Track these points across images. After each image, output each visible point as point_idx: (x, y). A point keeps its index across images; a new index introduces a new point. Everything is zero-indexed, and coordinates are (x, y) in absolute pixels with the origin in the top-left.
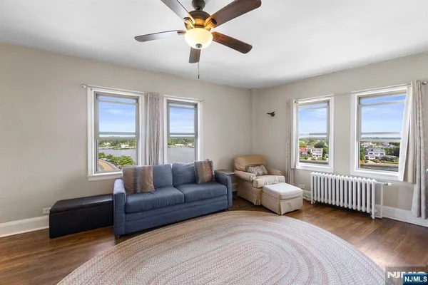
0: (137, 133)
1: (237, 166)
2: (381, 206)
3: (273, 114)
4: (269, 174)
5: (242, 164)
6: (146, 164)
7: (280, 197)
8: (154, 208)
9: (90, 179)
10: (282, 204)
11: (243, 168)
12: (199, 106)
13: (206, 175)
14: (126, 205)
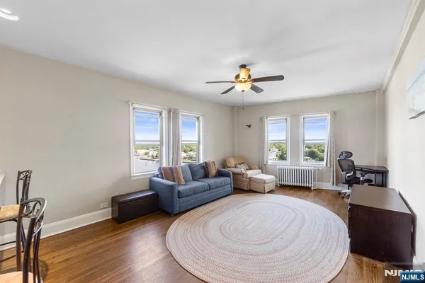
0: (161, 141)
1: (229, 165)
2: (316, 183)
3: (249, 126)
4: (250, 169)
5: (232, 162)
6: (169, 165)
7: (264, 182)
8: (194, 194)
9: (132, 179)
10: (266, 185)
11: (233, 165)
12: (201, 119)
13: (213, 171)
14: (179, 192)
